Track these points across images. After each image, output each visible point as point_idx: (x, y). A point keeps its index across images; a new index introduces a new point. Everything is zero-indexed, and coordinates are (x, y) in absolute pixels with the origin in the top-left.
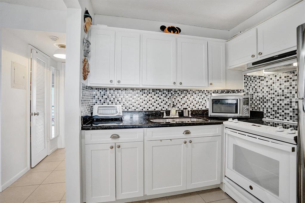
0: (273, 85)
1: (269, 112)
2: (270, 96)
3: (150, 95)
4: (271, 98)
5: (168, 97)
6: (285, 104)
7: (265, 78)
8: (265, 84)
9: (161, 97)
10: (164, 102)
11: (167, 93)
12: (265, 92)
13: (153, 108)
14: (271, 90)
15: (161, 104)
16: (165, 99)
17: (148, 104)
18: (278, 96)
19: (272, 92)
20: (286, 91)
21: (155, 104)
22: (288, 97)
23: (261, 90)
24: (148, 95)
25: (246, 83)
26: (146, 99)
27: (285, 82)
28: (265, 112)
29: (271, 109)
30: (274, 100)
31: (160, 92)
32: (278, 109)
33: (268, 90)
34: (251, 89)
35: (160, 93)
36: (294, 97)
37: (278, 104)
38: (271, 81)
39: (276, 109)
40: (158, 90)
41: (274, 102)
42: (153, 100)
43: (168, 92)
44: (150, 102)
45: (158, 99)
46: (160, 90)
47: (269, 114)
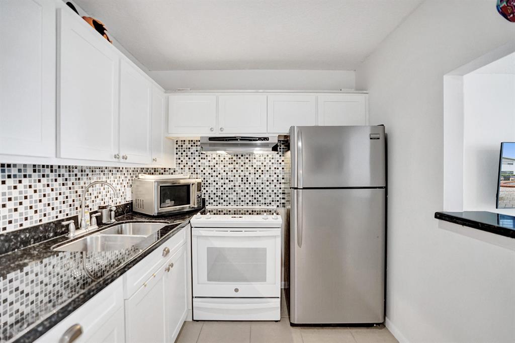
0: (217, 166)
1: (212, 199)
2: (212, 179)
3: (26, 182)
4: (214, 181)
5: (69, 184)
6: (229, 189)
7: (207, 156)
8: (207, 164)
9: (56, 185)
10: (61, 198)
11: (67, 175)
12: (207, 174)
13: (37, 217)
14: (214, 171)
15: (56, 204)
16: (63, 189)
17: (21, 209)
18: (222, 179)
19: (214, 174)
20: (230, 173)
21: (40, 206)
22: (232, 181)
23: (202, 171)
24: (20, 182)
25: (179, 159)
26: (15, 194)
27: (229, 164)
28: (207, 198)
29: (214, 194)
30: (217, 184)
31: (52, 171)
32: (222, 194)
33: (210, 171)
34: (187, 168)
35: (53, 176)
36: (237, 181)
37: (222, 189)
38: (214, 161)
39: (219, 194)
40: (48, 166)
41: (217, 186)
42: (36, 197)
43: (70, 171)
44: (26, 203)
45: (48, 191)
46: (52, 166)
47: (212, 201)
